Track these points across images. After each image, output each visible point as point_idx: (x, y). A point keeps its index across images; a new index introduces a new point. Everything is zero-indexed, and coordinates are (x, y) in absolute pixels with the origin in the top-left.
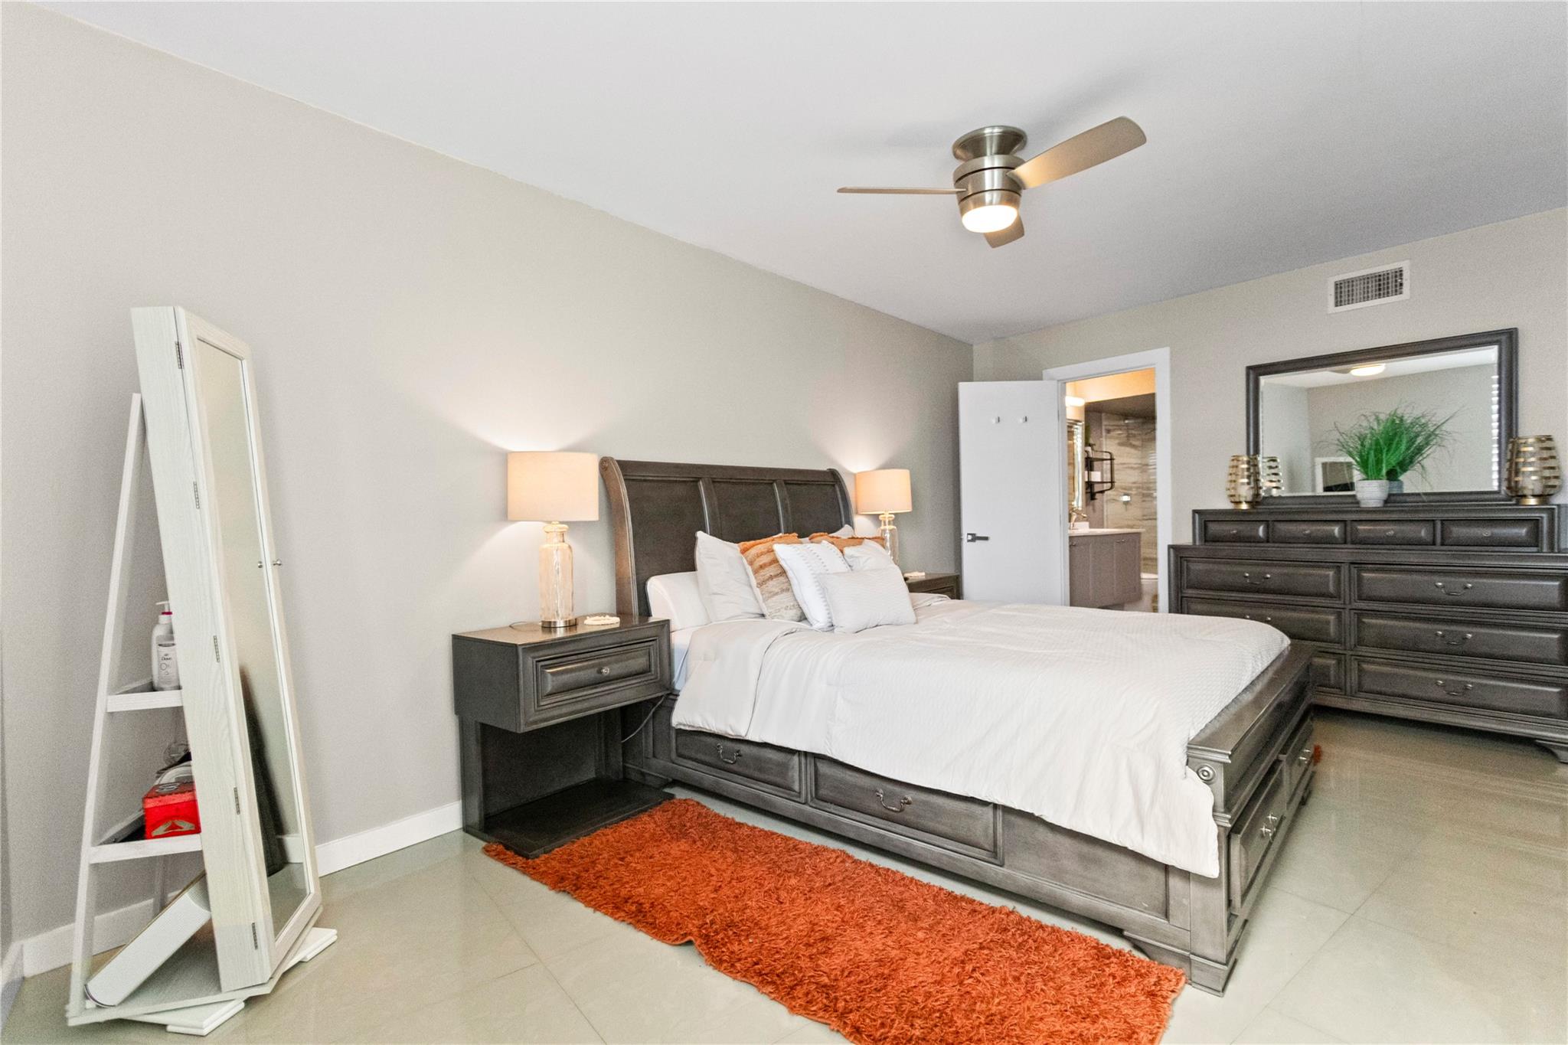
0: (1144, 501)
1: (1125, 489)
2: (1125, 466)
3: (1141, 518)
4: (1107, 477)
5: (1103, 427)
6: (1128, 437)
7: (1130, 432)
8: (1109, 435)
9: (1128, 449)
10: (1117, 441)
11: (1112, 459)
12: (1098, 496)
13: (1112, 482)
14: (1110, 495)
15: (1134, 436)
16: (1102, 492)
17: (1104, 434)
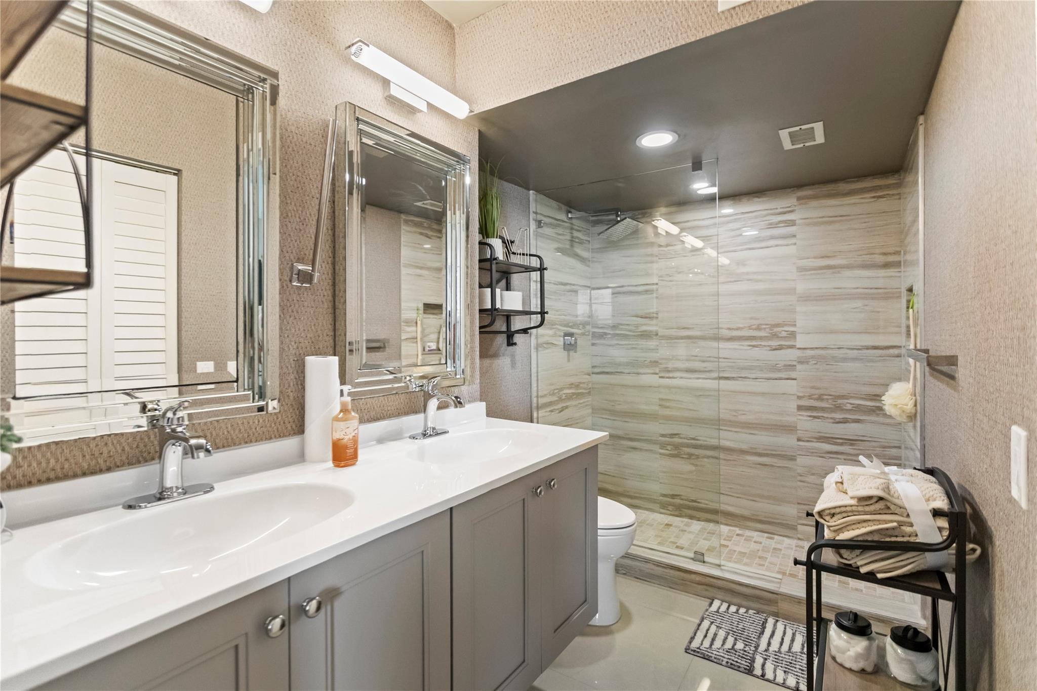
0: (593, 344)
1: (567, 326)
2: (568, 287)
3: (590, 370)
4: (535, 306)
5: (532, 216)
6: (572, 241)
7: (576, 234)
8: (540, 230)
9: (572, 261)
10: (556, 245)
11: (542, 269)
12: (518, 338)
13: (543, 313)
14: (543, 336)
15: (581, 242)
16: (525, 331)
17: (533, 226)
